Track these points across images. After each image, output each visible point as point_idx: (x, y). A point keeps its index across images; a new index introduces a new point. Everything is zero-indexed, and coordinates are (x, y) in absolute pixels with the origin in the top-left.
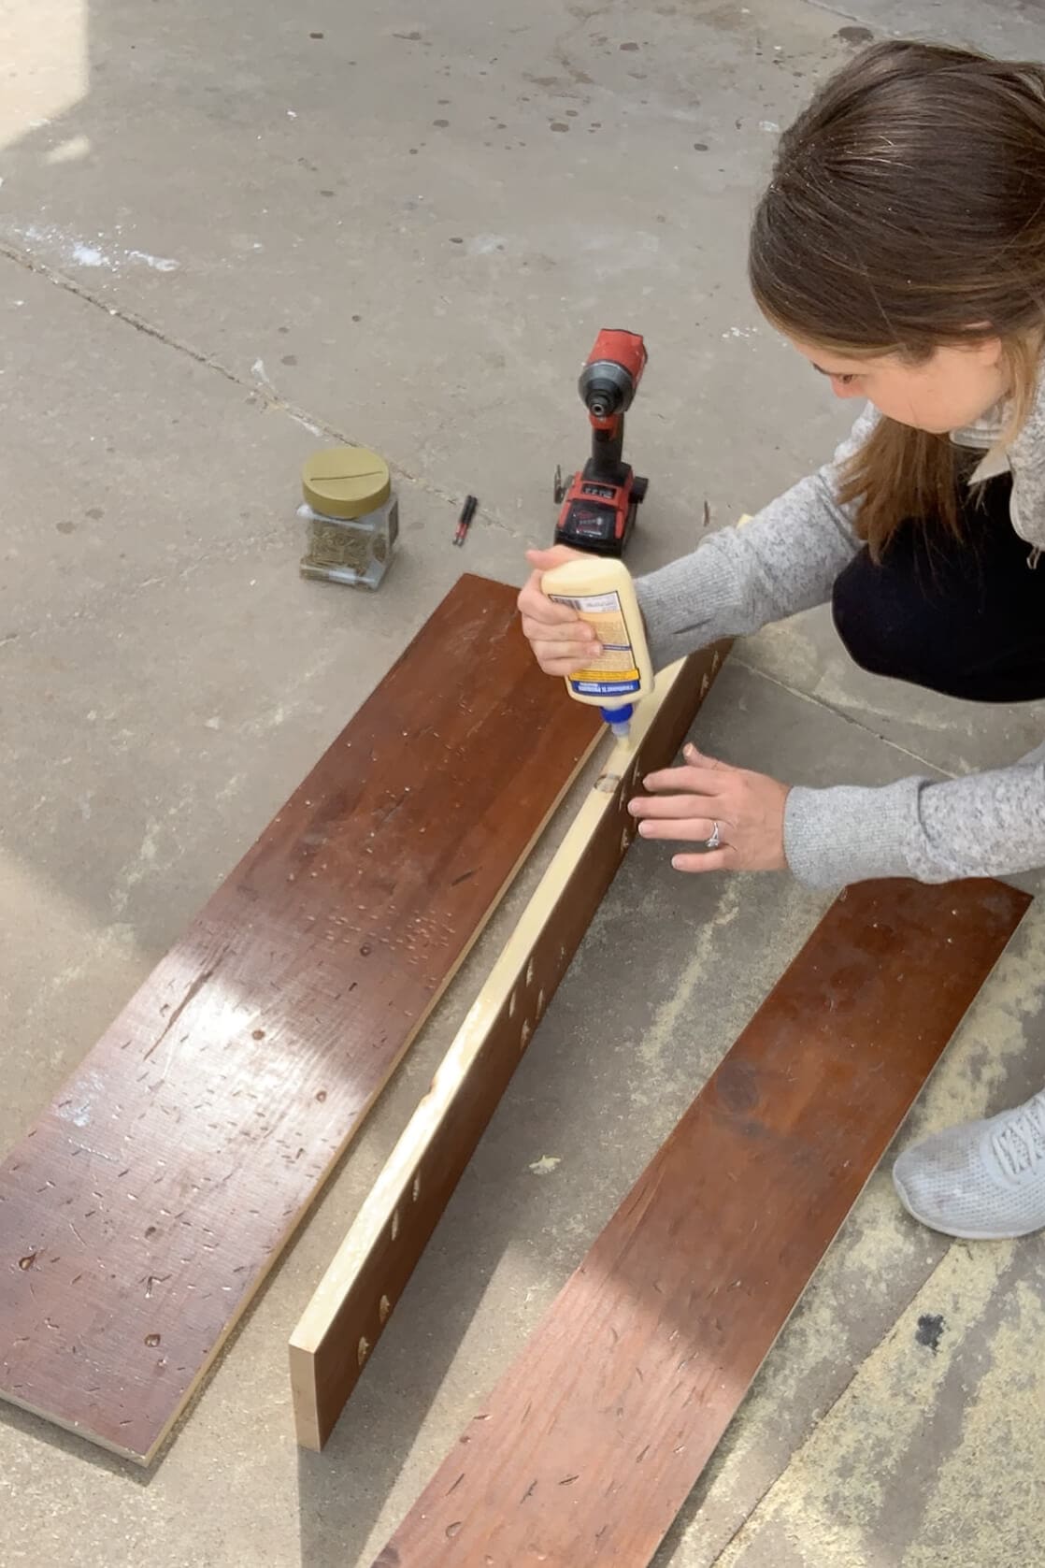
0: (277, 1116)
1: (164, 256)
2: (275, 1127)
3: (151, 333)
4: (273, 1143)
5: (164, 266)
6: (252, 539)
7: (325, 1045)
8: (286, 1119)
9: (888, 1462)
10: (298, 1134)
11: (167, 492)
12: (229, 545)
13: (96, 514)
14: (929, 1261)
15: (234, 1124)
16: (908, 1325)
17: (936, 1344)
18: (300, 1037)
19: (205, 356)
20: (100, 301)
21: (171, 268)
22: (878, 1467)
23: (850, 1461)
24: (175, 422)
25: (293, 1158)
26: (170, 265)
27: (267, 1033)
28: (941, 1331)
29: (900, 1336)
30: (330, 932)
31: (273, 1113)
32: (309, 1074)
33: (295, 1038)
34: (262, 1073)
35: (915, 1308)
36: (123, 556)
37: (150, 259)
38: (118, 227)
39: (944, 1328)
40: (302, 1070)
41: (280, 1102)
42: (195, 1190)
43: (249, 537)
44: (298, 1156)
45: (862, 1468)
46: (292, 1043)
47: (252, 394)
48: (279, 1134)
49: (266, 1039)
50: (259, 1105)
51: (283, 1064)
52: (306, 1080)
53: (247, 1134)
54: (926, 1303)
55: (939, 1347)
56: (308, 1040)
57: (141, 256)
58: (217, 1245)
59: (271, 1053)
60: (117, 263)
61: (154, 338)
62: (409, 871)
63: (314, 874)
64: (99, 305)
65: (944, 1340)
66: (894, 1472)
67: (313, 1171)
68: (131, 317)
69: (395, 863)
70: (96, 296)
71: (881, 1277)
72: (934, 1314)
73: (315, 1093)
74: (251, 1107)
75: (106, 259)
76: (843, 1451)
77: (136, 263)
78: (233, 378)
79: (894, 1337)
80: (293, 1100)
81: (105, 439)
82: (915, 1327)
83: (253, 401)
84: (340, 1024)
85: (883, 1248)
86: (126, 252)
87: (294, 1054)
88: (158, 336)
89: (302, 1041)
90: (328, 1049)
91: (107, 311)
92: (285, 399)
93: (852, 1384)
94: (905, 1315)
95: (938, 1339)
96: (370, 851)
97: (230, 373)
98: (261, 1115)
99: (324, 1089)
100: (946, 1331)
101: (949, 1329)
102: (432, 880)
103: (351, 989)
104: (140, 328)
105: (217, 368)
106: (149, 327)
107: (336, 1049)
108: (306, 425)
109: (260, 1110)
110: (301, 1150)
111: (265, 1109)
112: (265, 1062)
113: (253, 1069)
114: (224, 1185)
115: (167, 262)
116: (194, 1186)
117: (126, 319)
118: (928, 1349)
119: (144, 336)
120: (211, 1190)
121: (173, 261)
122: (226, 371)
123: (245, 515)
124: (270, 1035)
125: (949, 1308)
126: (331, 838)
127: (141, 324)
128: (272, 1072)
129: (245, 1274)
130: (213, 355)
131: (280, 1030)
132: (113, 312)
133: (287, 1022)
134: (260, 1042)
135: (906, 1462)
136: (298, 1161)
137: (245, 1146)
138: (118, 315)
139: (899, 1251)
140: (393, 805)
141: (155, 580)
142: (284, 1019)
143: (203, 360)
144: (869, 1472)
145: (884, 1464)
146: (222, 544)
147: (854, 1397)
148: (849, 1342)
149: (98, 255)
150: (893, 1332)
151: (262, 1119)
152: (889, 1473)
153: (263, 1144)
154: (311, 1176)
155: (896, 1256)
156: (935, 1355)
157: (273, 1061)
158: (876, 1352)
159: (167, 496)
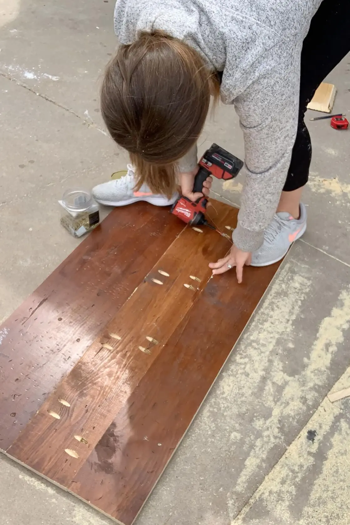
0: (63, 345)
1: (55, 76)
2: (62, 349)
3: (51, 101)
4: (60, 354)
5: (55, 79)
6: (84, 170)
7: (82, 324)
8: (66, 347)
9: (297, 480)
10: (69, 352)
11: (56, 154)
12: (77, 172)
13: (32, 162)
14: (311, 412)
15: (48, 347)
16: (304, 433)
17: (314, 440)
18: (74, 320)
19: (69, 109)
20: (33, 90)
21: (57, 79)
22: (294, 481)
23: (285, 479)
24: (59, 131)
25: (66, 359)
26: (56, 78)
27: (63, 319)
28: (315, 435)
29: (302, 437)
30: (88, 288)
31: (61, 345)
32: (75, 333)
33: (72, 321)
34: (60, 332)
35: (306, 428)
36: (41, 176)
37: (50, 77)
38: (39, 66)
39: (316, 435)
40: (73, 331)
41: (64, 341)
42: (33, 368)
43: (83, 170)
44: (68, 359)
45: (288, 482)
46: (71, 322)
47: (84, 122)
48: (63, 352)
49: (62, 321)
50: (57, 342)
51: (67, 329)
52: (74, 334)
53: (52, 351)
54: (310, 426)
55: (314, 441)
56: (76, 322)
57: (47, 75)
58: (38, 386)
59: (63, 325)
60: (39, 78)
61: (52, 103)
62: (117, 270)
63: (85, 269)
64: (33, 92)
65: (316, 438)
66: (299, 483)
67: (72, 364)
68: (43, 95)
69: (112, 267)
70: (32, 89)
71: (295, 417)
72: (313, 430)
73: (76, 339)
74: (55, 342)
75: (35, 76)
76: (282, 476)
77: (45, 78)
78: (78, 116)
79: (299, 437)
80: (69, 341)
81: (35, 137)
82: (306, 434)
83: (84, 124)
84: (87, 317)
85: (296, 408)
86: (42, 74)
87: (71, 326)
88: (53, 102)
89: (74, 322)
90: (83, 325)
91: (36, 94)
92: (95, 123)
93: (285, 453)
94: (303, 430)
95: (314, 438)
96: (104, 262)
97: (77, 114)
98: (58, 345)
99: (79, 338)
100: (317, 436)
101: (318, 435)
102: (124, 273)
103: (92, 306)
104: (47, 99)
105: (72, 113)
106: (50, 99)
107: (85, 325)
108: (102, 132)
109: (58, 343)
110: (69, 357)
111: (59, 343)
112: (61, 328)
113: (57, 330)
114: (43, 366)
115: (56, 77)
116: (33, 366)
117: (42, 97)
118: (311, 441)
119: (49, 102)
120: (38, 368)
121: (58, 77)
122: (76, 114)
123: (82, 162)
124: (64, 319)
125: (318, 428)
126: (91, 257)
127: (47, 98)
128: (63, 331)
129: (46, 395)
130: (71, 108)
131: (68, 318)
132: (38, 94)
133: (70, 316)
134: (60, 322)
135: (303, 479)
136: (68, 361)
137: (51, 355)
138: (39, 95)
139: (301, 409)
140: (114, 248)
141: (52, 184)
142: (69, 315)
143: (68, 110)
144: (291, 483)
145: (296, 480)
146: (75, 172)
147: (286, 458)
148: (284, 439)
149: (32, 75)
150: (299, 436)
151: (58, 346)
152: (298, 483)
153: (57, 354)
154: (72, 366)
155: (300, 410)
156: (313, 443)
157: (63, 328)
158: (293, 442)
159: (56, 156)
